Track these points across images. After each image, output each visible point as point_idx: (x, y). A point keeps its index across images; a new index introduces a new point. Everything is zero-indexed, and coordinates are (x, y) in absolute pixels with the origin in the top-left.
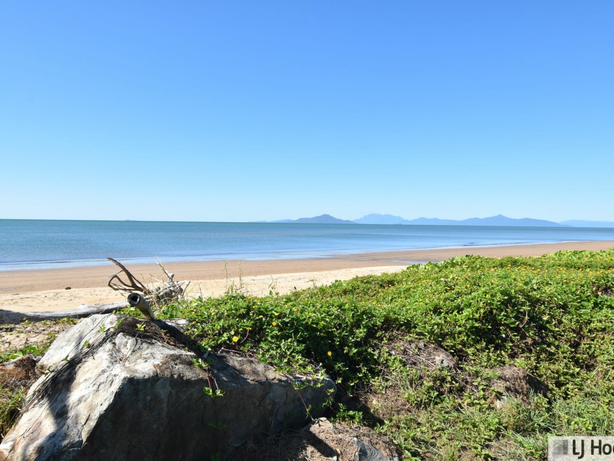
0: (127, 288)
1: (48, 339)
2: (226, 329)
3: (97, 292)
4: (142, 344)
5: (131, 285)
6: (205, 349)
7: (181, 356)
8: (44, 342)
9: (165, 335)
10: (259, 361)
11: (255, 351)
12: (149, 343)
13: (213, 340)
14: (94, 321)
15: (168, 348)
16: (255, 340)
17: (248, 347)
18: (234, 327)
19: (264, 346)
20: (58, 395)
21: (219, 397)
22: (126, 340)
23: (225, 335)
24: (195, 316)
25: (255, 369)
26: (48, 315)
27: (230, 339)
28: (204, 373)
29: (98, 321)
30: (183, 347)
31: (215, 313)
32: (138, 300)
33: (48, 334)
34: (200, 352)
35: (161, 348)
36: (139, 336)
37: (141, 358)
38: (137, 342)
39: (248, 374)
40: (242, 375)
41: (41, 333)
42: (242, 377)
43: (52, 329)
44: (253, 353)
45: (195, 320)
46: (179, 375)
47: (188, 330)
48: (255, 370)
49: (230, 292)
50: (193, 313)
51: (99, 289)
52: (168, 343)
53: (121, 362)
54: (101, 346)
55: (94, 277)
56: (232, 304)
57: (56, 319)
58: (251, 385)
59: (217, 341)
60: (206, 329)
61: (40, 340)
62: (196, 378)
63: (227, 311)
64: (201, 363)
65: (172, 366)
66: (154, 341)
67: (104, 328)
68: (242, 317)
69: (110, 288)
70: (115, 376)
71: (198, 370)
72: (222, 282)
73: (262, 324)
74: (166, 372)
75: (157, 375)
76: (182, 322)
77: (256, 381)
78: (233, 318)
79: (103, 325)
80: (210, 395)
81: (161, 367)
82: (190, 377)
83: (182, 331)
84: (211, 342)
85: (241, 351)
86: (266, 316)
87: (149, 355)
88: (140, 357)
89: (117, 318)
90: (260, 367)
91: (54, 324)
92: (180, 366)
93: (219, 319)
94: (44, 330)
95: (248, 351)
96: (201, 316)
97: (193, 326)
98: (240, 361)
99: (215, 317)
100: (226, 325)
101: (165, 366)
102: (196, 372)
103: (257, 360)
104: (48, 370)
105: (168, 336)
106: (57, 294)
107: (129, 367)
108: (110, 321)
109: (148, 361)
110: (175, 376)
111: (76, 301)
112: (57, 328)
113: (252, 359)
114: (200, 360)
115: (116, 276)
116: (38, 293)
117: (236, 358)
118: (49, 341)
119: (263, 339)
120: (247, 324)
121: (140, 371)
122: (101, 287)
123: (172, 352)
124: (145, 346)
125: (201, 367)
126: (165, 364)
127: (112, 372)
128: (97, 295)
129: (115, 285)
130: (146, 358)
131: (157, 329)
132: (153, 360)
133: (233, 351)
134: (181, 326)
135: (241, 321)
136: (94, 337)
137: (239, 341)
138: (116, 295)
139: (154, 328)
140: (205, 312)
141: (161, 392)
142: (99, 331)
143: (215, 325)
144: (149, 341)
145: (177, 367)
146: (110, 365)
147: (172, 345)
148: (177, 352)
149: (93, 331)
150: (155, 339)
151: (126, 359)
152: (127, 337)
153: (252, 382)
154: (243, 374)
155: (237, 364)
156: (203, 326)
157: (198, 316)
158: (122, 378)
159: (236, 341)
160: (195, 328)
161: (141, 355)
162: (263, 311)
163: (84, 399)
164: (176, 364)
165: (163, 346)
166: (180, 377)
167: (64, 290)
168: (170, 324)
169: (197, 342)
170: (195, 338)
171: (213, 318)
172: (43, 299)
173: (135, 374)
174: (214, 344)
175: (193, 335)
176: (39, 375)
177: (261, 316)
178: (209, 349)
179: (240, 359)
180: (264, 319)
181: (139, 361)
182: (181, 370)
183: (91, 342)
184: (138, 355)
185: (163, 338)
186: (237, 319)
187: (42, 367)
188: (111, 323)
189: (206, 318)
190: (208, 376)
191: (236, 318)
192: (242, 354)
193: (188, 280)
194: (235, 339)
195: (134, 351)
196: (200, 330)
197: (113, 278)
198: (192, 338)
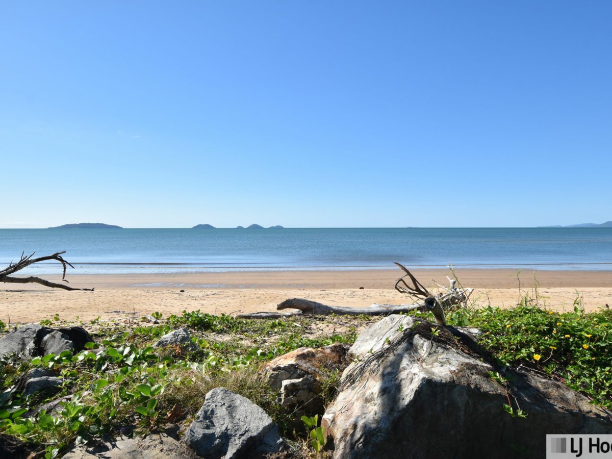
0: (412, 291)
1: (350, 331)
2: (524, 344)
3: (385, 293)
4: (437, 348)
5: (415, 289)
6: (502, 362)
7: (477, 366)
8: (347, 333)
9: (459, 342)
10: (568, 388)
11: (562, 374)
12: (444, 348)
13: (510, 355)
14: (393, 320)
15: (463, 356)
16: (560, 362)
17: (553, 368)
18: (533, 344)
19: (572, 370)
20: (366, 381)
21: (520, 418)
22: (422, 342)
23: (523, 351)
24: (488, 326)
25: (563, 395)
26: (348, 310)
27: (530, 356)
28: (503, 389)
29: (396, 321)
30: (478, 358)
31: (510, 325)
32: (435, 305)
33: (349, 327)
34: (497, 366)
35: (455, 355)
36: (434, 340)
37: (437, 362)
38: (432, 346)
39: (555, 399)
40: (548, 400)
41: (344, 325)
42: (547, 401)
43: (352, 323)
44: (559, 376)
45: (488, 331)
46: (476, 386)
47: (481, 340)
48: (563, 397)
49: (524, 305)
50: (486, 323)
51: (386, 290)
52: (463, 351)
53: (418, 362)
54: (400, 344)
55: (381, 279)
56: (530, 317)
57: (355, 315)
58: (560, 413)
59: (515, 356)
60: (501, 341)
61: (344, 331)
62: (494, 393)
63: (525, 325)
64: (498, 378)
65: (468, 375)
66: (448, 346)
67: (403, 328)
68: (543, 333)
69: (397, 290)
70: (414, 374)
71: (496, 385)
72: (508, 292)
73: (568, 345)
74: (462, 380)
75: (454, 381)
76: (475, 331)
77: (567, 410)
78: (532, 334)
79: (402, 325)
80: (510, 414)
81: (457, 373)
82: (488, 390)
83: (475, 340)
84: (508, 356)
85: (543, 371)
86: (573, 335)
87: (444, 360)
88: (436, 360)
89: (413, 320)
90: (570, 395)
91: (354, 319)
92: (477, 376)
93: (515, 332)
94: (346, 323)
95: (553, 373)
96: (494, 326)
97: (487, 337)
98: (544, 383)
99: (510, 330)
100: (524, 341)
101: (461, 373)
102: (494, 385)
103: (564, 385)
104: (358, 358)
105: (462, 344)
106: (353, 292)
107: (426, 368)
108: (406, 322)
109: (445, 365)
110: (472, 386)
111: (368, 300)
112: (356, 322)
113: (559, 383)
114: (498, 374)
115: (401, 280)
116: (339, 290)
117: (539, 378)
118: (350, 333)
119: (571, 362)
120: (550, 343)
121: (437, 374)
122: (388, 289)
123: (467, 361)
124: (440, 350)
125: (498, 381)
126: (461, 371)
127: (411, 370)
128: (385, 296)
129: (401, 288)
130: (442, 363)
131: (450, 334)
132: (449, 366)
133: (534, 370)
134: (474, 334)
135: (541, 338)
136: (393, 335)
137: (541, 359)
138: (402, 297)
139: (447, 334)
140: (498, 324)
141: (458, 399)
142: (398, 330)
143: (511, 339)
144: (443, 346)
145: (473, 377)
146: (409, 363)
147: (466, 353)
148: (472, 361)
149: (392, 330)
150: (449, 344)
151: (424, 360)
152: (423, 339)
153: (560, 410)
154: (549, 398)
155: (540, 386)
156: (498, 338)
157: (491, 326)
158: (421, 378)
159: (538, 359)
160: (489, 339)
161: (437, 358)
162: (568, 330)
163: (388, 390)
164: (472, 374)
165: (457, 353)
166: (477, 388)
167: (358, 289)
168: (462, 331)
169: (492, 353)
170: (489, 349)
171: (508, 331)
172: (342, 296)
173: (433, 377)
174: (511, 359)
175: (488, 346)
176: (349, 362)
177: (568, 336)
178: (508, 364)
179: (544, 380)
180: (571, 340)
181: (436, 364)
182: (477, 381)
183: (391, 339)
184: (434, 358)
185: (457, 345)
186: (537, 336)
187: (352, 355)
188: (408, 324)
189: (500, 329)
190: (508, 393)
191: (536, 334)
192: (545, 375)
193: (470, 287)
194: (537, 357)
195: (430, 354)
196: (495, 342)
197: (398, 282)
198: (487, 348)
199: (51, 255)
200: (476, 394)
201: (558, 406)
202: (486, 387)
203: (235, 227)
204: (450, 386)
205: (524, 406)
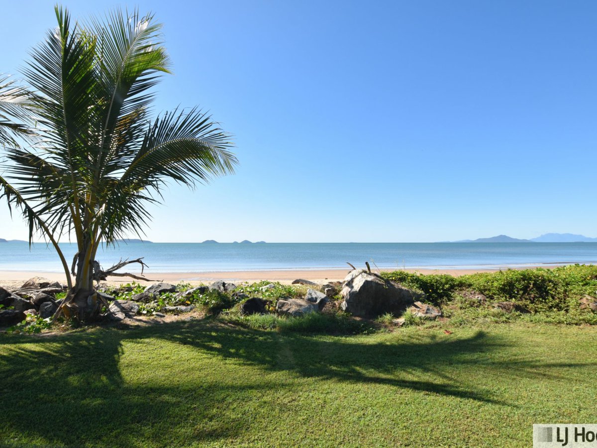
4: (368, 275)
6: (385, 279)
22: (365, 274)
27: (392, 279)
28: (384, 283)
34: (383, 279)
54: (359, 275)
58: (398, 289)
60: (386, 276)
70: (363, 280)
80: (385, 287)
82: (381, 283)
83: (377, 274)
90: (399, 286)
100: (392, 276)
109: (370, 278)
126: (374, 279)
137: (395, 280)
140: (386, 273)
141: (373, 284)
144: (370, 275)
145: (377, 280)
155: (393, 284)
165: (373, 276)
173: (368, 280)
179: (395, 283)
184: (367, 277)
190: (386, 284)
196: (383, 276)
199: (136, 260)
200: (377, 284)
201: (396, 287)
202: (379, 282)
203: (233, 242)
204: (371, 282)
205: (388, 286)
